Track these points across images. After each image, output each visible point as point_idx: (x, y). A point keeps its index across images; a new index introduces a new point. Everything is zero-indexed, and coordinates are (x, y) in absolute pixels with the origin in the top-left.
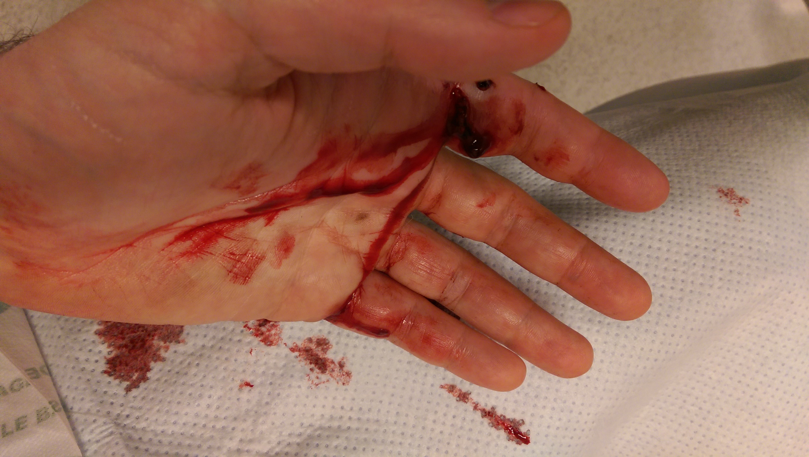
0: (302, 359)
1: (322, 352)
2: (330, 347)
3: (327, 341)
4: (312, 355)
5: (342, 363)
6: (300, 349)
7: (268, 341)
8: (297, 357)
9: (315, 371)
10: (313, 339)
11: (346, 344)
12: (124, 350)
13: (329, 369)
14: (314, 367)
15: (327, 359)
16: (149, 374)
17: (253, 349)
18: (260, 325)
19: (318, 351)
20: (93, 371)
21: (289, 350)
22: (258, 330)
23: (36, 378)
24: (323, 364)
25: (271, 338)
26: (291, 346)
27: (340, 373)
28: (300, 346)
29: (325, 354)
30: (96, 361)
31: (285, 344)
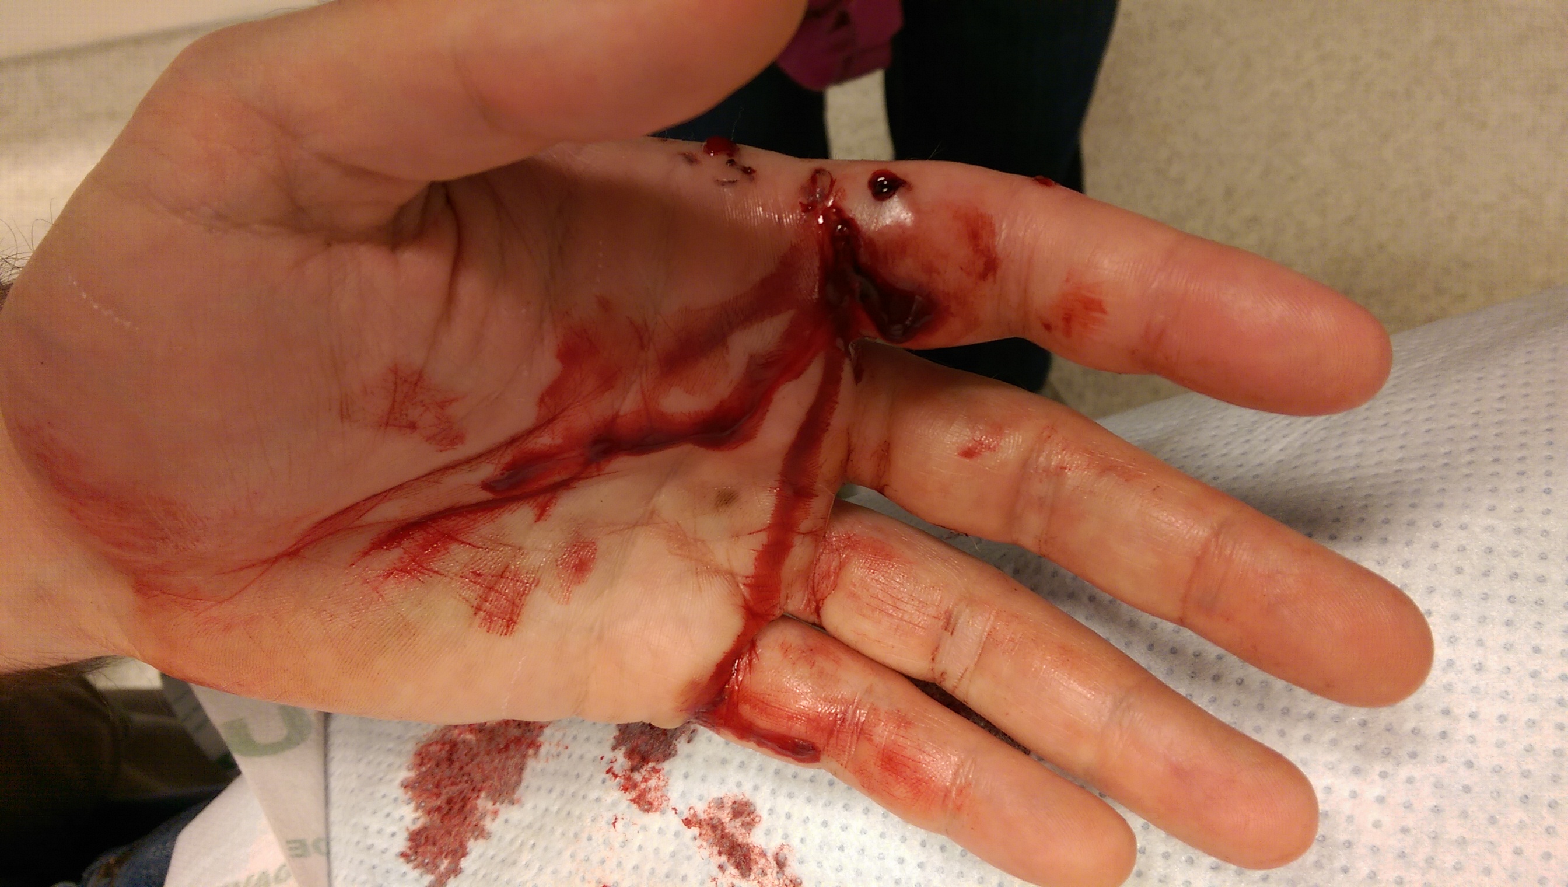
0: (705, 844)
1: (744, 831)
2: (757, 819)
3: (752, 808)
4: (722, 837)
5: (781, 857)
6: (701, 820)
7: (644, 803)
8: (695, 839)
9: (728, 872)
10: (725, 800)
11: (789, 816)
12: (436, 816)
13: (755, 868)
14: (726, 861)
15: (751, 845)
16: (464, 863)
17: (619, 817)
18: (633, 769)
19: (734, 827)
20: (384, 852)
21: (682, 822)
22: (628, 779)
23: (299, 856)
24: (745, 856)
25: (651, 796)
26: (686, 814)
27: (779, 879)
28: (702, 816)
29: (747, 835)
30: (393, 835)
31: (674, 809)
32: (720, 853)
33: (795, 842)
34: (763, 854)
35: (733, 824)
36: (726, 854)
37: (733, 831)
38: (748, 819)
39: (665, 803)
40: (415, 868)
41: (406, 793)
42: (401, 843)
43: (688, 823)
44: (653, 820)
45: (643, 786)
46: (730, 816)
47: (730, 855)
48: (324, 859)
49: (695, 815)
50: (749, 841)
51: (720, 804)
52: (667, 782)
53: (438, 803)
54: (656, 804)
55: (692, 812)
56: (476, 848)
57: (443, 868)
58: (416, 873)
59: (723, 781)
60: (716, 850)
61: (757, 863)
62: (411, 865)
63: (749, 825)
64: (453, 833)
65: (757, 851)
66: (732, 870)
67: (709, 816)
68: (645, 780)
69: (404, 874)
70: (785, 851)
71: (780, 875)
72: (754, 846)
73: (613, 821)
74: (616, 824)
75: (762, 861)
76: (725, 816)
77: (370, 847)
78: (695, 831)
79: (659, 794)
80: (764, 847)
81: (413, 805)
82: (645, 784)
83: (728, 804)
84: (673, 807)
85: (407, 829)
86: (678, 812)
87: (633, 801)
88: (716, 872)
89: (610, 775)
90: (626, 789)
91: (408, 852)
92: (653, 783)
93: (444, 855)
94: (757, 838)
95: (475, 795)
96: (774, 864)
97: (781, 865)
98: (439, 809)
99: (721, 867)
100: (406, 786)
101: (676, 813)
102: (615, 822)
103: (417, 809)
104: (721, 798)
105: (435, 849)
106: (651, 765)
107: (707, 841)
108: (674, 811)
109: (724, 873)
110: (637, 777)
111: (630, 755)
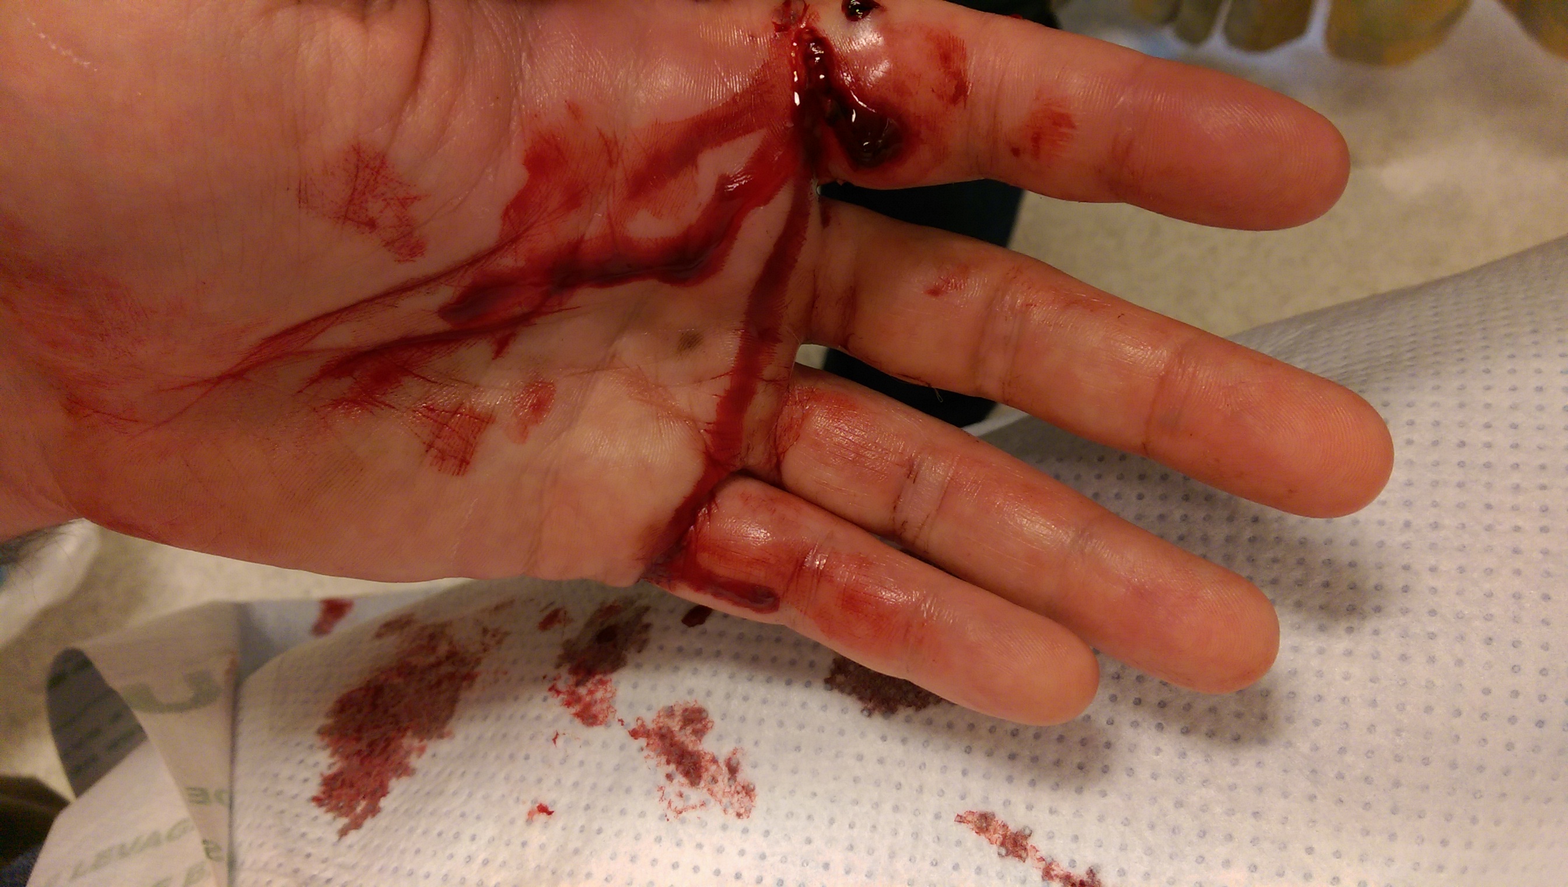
0: (652, 754)
1: (693, 738)
2: (710, 725)
3: (704, 714)
4: (672, 745)
5: (733, 762)
6: (649, 731)
7: (588, 717)
8: (642, 749)
9: (675, 781)
10: (676, 709)
11: (743, 719)
12: (356, 761)
13: (706, 776)
14: (675, 769)
15: (702, 752)
16: (383, 803)
17: (560, 732)
18: (578, 684)
19: (685, 737)
20: (295, 797)
21: (628, 733)
22: (572, 693)
23: (199, 802)
24: (695, 764)
25: (595, 709)
26: (633, 726)
27: (731, 786)
28: (650, 726)
29: (698, 741)
30: (306, 780)
31: (621, 721)
32: (668, 762)
33: (748, 745)
34: (714, 761)
35: (683, 732)
36: (674, 762)
37: (683, 739)
38: (699, 726)
39: (611, 716)
40: (327, 811)
41: (323, 739)
42: (314, 788)
43: (634, 734)
44: (597, 733)
45: (588, 699)
46: (680, 723)
47: (679, 764)
48: (224, 810)
49: (643, 725)
50: (700, 747)
51: (670, 712)
52: (614, 693)
53: (358, 747)
54: (601, 717)
55: (640, 722)
56: (398, 787)
57: (359, 809)
58: (329, 816)
59: (673, 688)
60: (664, 759)
61: (707, 770)
62: (324, 809)
63: (699, 733)
64: (374, 773)
65: (708, 757)
66: (680, 778)
67: (658, 725)
68: (591, 692)
69: (316, 818)
70: (739, 755)
71: (731, 782)
72: (705, 753)
73: (554, 737)
74: (557, 741)
75: (713, 768)
76: (675, 725)
77: (279, 793)
78: (642, 742)
79: (605, 706)
80: (716, 754)
81: (328, 752)
82: (590, 696)
83: (678, 712)
84: (620, 718)
85: (322, 775)
86: (625, 724)
87: (577, 715)
88: (662, 781)
89: (553, 692)
90: (568, 704)
91: (322, 796)
92: (599, 695)
93: (362, 796)
94: (710, 745)
95: (400, 735)
96: (725, 769)
97: (733, 770)
98: (359, 752)
99: (669, 777)
100: (322, 732)
101: (622, 725)
102: (556, 738)
103: (332, 755)
104: (672, 707)
105: (353, 791)
106: (598, 677)
107: (655, 750)
108: (620, 723)
109: (672, 782)
110: (582, 691)
111: (574, 671)
